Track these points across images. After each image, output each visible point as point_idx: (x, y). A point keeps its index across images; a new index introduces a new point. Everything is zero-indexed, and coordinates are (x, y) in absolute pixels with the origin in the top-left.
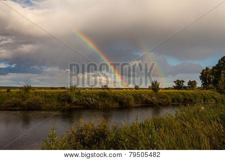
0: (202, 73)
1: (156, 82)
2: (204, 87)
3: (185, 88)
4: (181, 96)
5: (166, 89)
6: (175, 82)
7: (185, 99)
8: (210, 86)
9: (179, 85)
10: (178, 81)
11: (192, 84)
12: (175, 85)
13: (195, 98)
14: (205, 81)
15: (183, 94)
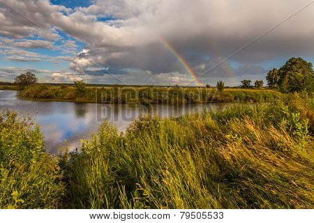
0: (269, 74)
1: (221, 83)
2: (269, 87)
3: (251, 87)
4: (243, 95)
5: (235, 88)
7: (247, 97)
8: (276, 85)
9: (246, 85)
10: (245, 80)
11: (258, 84)
12: (242, 84)
13: (256, 96)
14: (271, 81)
15: (245, 93)
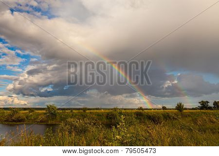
1: (181, 104)
3: (210, 108)
6: (200, 103)
9: (204, 105)
10: (202, 101)
11: (217, 104)
